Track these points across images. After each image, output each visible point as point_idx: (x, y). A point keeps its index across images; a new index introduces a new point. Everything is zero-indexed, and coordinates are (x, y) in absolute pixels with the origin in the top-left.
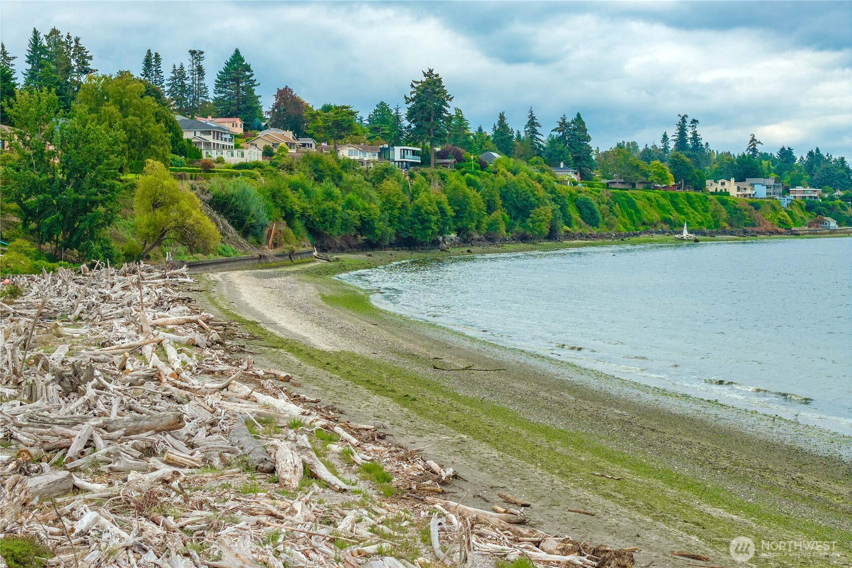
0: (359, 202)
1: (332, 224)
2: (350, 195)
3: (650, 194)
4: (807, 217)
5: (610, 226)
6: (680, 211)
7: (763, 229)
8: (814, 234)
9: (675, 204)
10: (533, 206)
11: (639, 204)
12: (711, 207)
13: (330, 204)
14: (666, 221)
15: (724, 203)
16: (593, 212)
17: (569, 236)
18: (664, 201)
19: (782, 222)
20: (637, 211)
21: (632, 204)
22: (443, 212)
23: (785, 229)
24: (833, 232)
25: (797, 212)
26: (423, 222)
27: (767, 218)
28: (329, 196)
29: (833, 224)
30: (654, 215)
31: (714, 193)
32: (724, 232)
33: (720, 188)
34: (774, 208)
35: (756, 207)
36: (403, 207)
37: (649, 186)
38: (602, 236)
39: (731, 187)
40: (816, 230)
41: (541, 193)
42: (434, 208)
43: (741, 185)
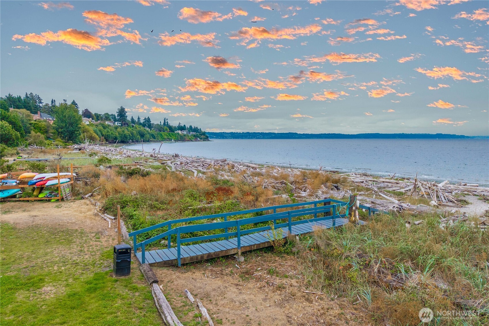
0: (114, 133)
1: (110, 137)
2: (112, 132)
3: (165, 133)
4: (194, 138)
5: (158, 139)
6: (171, 136)
7: (186, 140)
8: (196, 141)
9: (170, 135)
10: (144, 135)
11: (163, 135)
12: (177, 136)
13: (109, 133)
14: (168, 138)
15: (179, 135)
16: (155, 136)
17: (151, 141)
18: (167, 134)
19: (190, 139)
20: (163, 136)
21: (161, 135)
22: (130, 135)
23: (190, 140)
24: (199, 141)
25: (192, 137)
26: (126, 137)
27: (187, 138)
28: (108, 132)
29: (199, 139)
30: (166, 137)
31: (177, 133)
32: (179, 141)
33: (177, 132)
34: (188, 136)
35: (185, 136)
36: (122, 134)
37: (164, 131)
38: (157, 141)
39: (180, 132)
40: (196, 140)
41: (146, 132)
42: (128, 135)
43: (182, 131)
